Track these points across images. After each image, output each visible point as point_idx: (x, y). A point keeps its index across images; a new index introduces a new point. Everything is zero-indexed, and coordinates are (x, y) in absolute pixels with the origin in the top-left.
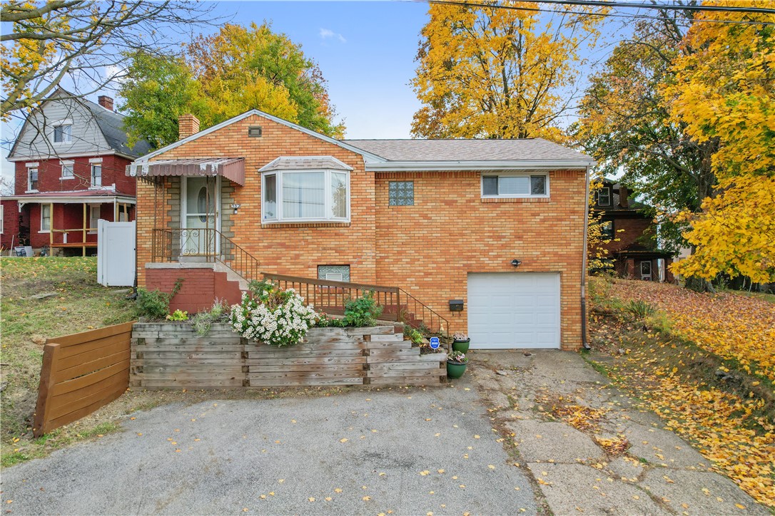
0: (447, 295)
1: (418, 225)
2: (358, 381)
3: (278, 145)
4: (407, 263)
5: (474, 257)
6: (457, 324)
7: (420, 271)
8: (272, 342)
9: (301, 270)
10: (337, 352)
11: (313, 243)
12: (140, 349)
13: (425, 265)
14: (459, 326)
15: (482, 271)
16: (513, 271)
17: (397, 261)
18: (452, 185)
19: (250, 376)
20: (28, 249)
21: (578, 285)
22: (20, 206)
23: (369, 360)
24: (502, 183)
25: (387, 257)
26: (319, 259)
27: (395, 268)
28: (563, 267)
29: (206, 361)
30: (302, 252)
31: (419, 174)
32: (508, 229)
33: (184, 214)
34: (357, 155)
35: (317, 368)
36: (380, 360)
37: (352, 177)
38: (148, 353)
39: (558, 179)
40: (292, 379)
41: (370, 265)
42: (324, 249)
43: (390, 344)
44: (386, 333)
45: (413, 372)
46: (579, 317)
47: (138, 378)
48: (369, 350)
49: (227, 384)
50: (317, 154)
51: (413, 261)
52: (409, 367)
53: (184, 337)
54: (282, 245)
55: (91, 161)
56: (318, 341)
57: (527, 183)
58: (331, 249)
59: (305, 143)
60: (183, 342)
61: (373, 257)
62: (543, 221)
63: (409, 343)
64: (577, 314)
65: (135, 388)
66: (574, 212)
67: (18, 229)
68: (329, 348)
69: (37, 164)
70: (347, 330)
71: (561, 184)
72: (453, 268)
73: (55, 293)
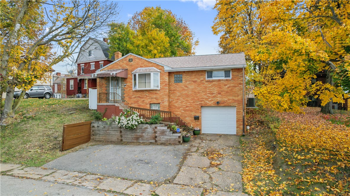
0: (194, 114)
1: (184, 90)
2: (153, 141)
3: (137, 64)
4: (180, 103)
5: (203, 101)
6: (197, 124)
7: (184, 106)
8: (126, 128)
9: (145, 105)
10: (147, 132)
11: (148, 96)
12: (93, 129)
13: (186, 104)
14: (197, 125)
15: (206, 106)
16: (217, 106)
17: (176, 102)
18: (196, 75)
19: (123, 138)
20: (80, 95)
21: (242, 111)
22: (78, 80)
23: (157, 135)
24: (214, 73)
25: (173, 101)
26: (150, 102)
27: (176, 105)
28: (236, 104)
29: (111, 133)
30: (145, 99)
31: (184, 72)
32: (215, 90)
33: (111, 87)
34: (162, 66)
35: (142, 136)
36: (160, 135)
37: (160, 74)
38: (95, 130)
39: (235, 72)
40: (134, 140)
41: (166, 104)
42: (152, 98)
43: (163, 130)
44: (162, 126)
45: (170, 139)
46: (242, 123)
47: (93, 137)
48: (156, 132)
49: (116, 140)
50: (150, 67)
51: (182, 102)
52: (169, 138)
53: (105, 126)
54: (139, 97)
55: (100, 62)
56: (142, 128)
57: (223, 73)
58: (154, 98)
59: (146, 63)
60: (104, 127)
61: (167, 101)
62: (229, 87)
63: (169, 130)
64: (241, 122)
65: (92, 140)
66: (240, 84)
67: (77, 88)
68: (145, 131)
69: (84, 64)
70: (150, 125)
71: (236, 74)
72: (196, 105)
73: (75, 112)
